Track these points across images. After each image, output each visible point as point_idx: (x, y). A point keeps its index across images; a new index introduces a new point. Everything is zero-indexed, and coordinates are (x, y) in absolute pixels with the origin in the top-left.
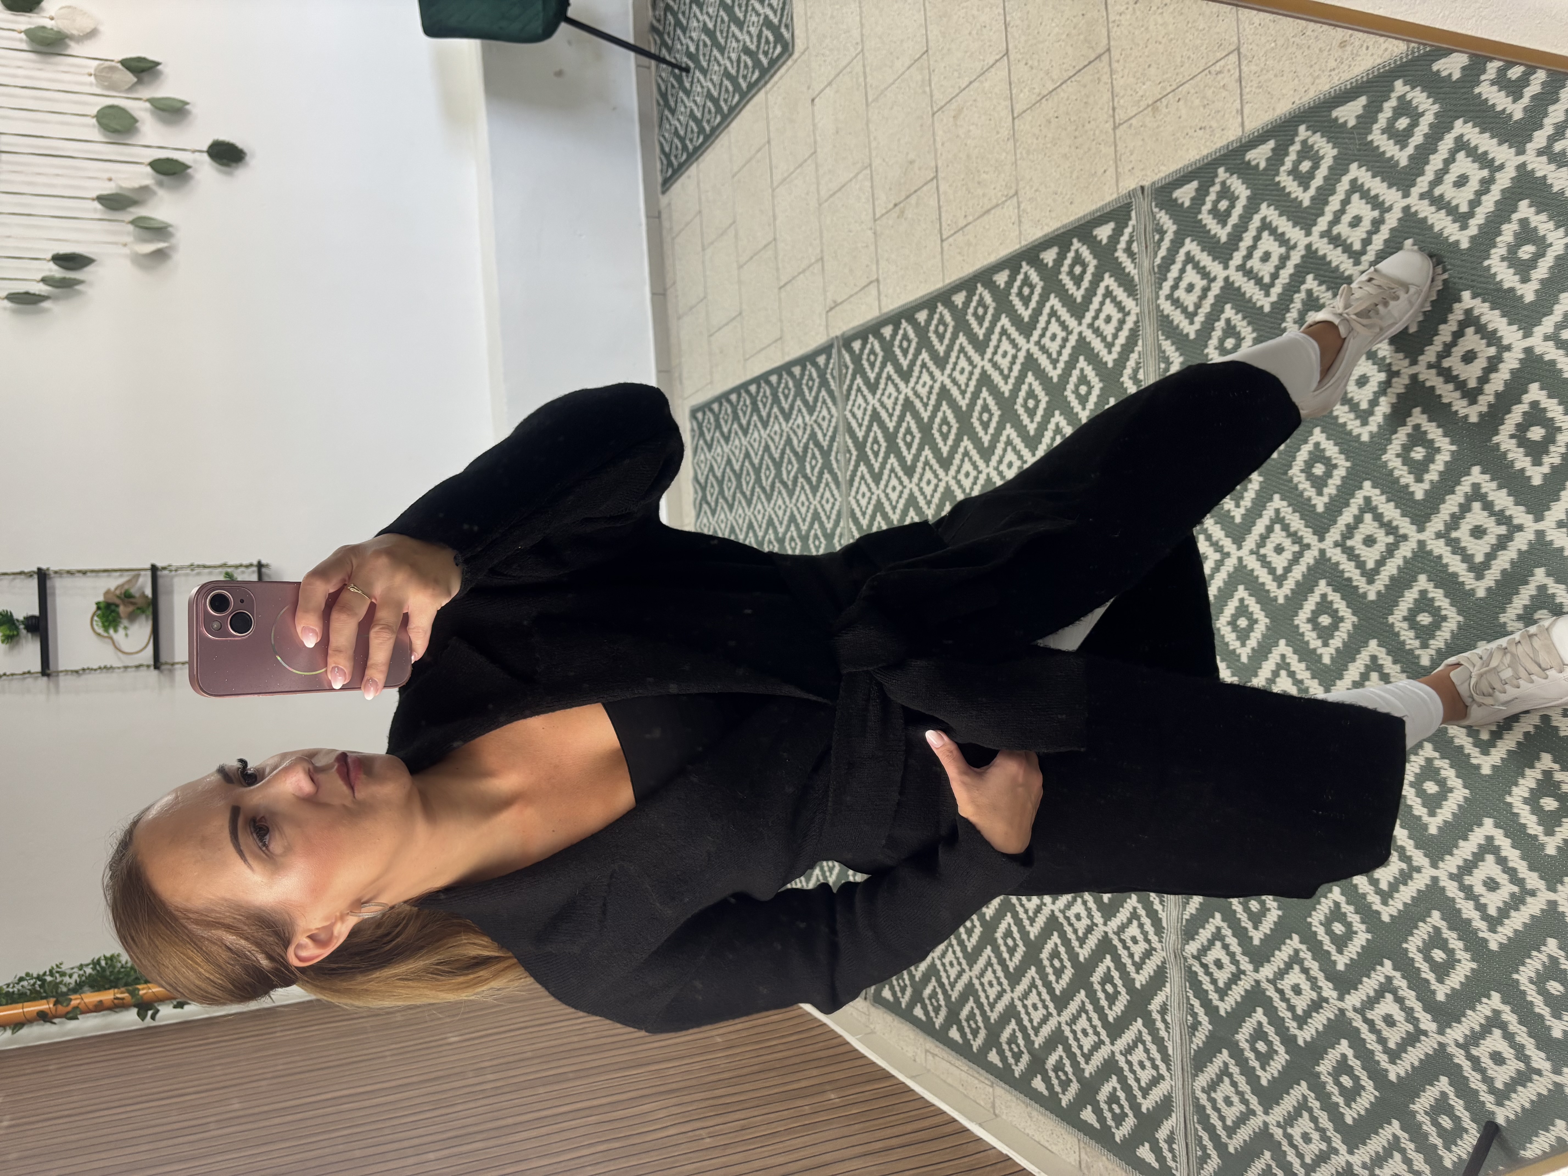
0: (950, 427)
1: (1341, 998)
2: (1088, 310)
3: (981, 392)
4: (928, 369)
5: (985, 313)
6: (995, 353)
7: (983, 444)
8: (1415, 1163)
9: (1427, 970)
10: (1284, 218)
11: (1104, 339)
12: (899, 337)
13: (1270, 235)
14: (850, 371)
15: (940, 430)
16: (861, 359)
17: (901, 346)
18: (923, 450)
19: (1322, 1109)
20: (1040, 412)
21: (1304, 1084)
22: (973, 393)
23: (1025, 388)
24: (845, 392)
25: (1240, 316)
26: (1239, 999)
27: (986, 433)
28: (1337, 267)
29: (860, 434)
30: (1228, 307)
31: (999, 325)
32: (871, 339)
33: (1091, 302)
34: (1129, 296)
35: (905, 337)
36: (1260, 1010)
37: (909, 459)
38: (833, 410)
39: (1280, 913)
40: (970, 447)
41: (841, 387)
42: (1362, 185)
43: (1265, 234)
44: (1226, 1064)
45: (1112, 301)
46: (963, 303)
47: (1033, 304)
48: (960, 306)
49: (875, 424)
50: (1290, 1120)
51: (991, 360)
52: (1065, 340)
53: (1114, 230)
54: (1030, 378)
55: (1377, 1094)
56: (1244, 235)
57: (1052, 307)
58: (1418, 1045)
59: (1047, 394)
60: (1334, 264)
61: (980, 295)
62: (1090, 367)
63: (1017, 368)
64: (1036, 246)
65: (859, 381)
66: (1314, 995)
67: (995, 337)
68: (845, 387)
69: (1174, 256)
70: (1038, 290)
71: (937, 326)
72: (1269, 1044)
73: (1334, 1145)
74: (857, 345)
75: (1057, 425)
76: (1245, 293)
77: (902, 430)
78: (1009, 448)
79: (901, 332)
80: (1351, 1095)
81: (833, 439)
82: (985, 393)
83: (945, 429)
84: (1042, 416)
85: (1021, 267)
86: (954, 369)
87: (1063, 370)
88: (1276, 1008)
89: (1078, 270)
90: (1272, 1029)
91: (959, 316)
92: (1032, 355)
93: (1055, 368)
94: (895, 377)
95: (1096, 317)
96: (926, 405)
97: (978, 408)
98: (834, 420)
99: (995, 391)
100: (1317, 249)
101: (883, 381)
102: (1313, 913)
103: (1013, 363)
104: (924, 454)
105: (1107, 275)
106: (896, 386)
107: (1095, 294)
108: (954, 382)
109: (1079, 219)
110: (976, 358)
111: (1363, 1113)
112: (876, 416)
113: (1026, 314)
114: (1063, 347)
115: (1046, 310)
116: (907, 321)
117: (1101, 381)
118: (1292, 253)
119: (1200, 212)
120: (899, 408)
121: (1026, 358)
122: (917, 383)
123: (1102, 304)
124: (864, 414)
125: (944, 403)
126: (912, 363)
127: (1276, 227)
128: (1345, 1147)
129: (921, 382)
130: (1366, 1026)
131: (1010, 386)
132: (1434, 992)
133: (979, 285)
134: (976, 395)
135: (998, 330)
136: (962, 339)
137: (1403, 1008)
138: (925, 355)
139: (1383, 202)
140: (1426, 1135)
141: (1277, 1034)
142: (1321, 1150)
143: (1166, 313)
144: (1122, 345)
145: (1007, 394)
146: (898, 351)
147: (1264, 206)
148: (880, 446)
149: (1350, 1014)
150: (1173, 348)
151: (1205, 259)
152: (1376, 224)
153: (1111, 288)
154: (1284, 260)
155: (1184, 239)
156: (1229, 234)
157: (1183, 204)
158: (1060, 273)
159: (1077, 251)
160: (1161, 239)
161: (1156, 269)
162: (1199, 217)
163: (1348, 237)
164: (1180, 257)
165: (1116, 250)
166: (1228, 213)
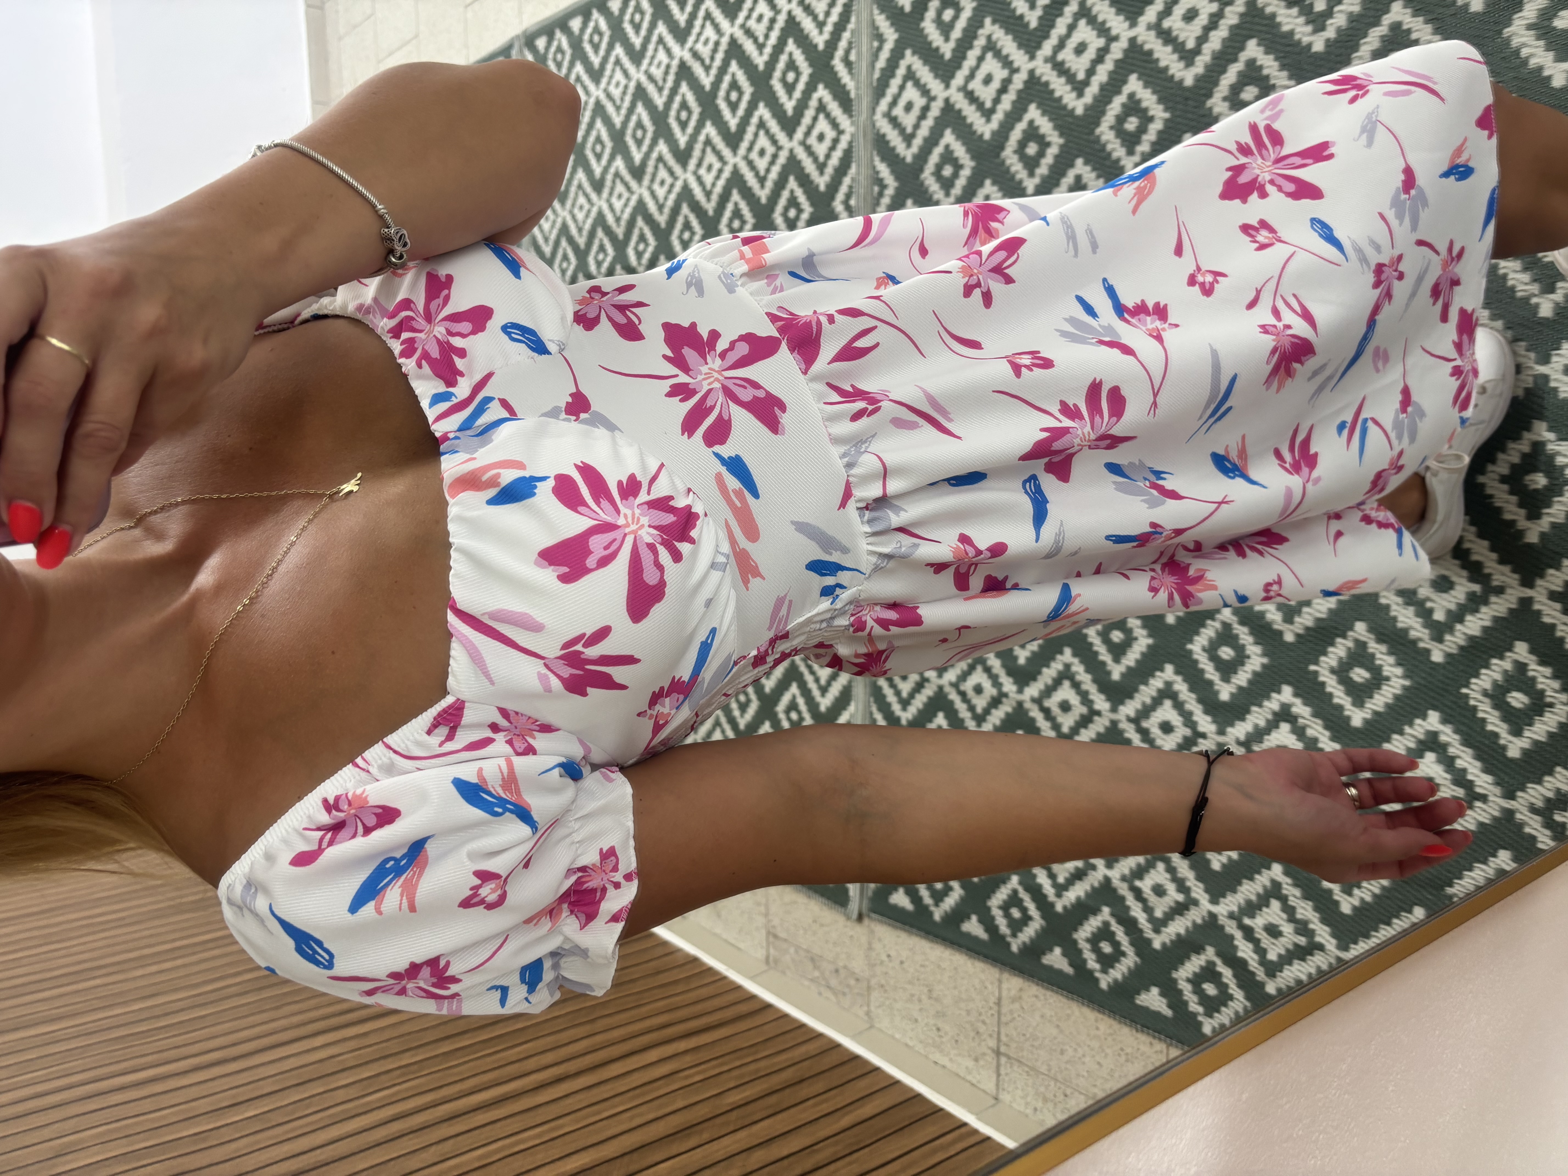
0: (645, 131)
1: (1020, 691)
3: (679, 87)
4: (622, 67)
6: (697, 41)
7: (680, 146)
9: (1105, 652)
11: (815, 18)
12: (589, 31)
15: (634, 136)
17: (591, 41)
18: (614, 159)
22: (670, 89)
23: (727, 79)
26: (921, 707)
27: (684, 134)
32: (558, 34)
35: (597, 30)
36: (940, 715)
37: (598, 171)
40: (666, 151)
51: (691, 50)
52: (773, 21)
54: (734, 67)
58: (1091, 725)
59: (751, 85)
62: (799, 51)
63: (719, 56)
66: (995, 692)
67: (698, 23)
71: (633, 15)
74: (541, 43)
75: (761, 118)
77: (590, 136)
78: (709, 149)
79: (592, 24)
82: (684, 88)
83: (639, 133)
84: (746, 109)
86: (650, 63)
87: (771, 55)
88: (957, 711)
92: (736, 40)
93: (761, 54)
94: (583, 74)
97: (676, 106)
99: (695, 85)
103: (715, 50)
104: (615, 164)
108: (651, 78)
110: (675, 48)
114: (770, 28)
117: (811, 65)
121: (729, 44)
131: (711, 78)
132: (1110, 673)
134: (674, 91)
136: (661, 28)
144: (835, 24)
145: (708, 87)
146: (588, 47)
150: (888, 23)
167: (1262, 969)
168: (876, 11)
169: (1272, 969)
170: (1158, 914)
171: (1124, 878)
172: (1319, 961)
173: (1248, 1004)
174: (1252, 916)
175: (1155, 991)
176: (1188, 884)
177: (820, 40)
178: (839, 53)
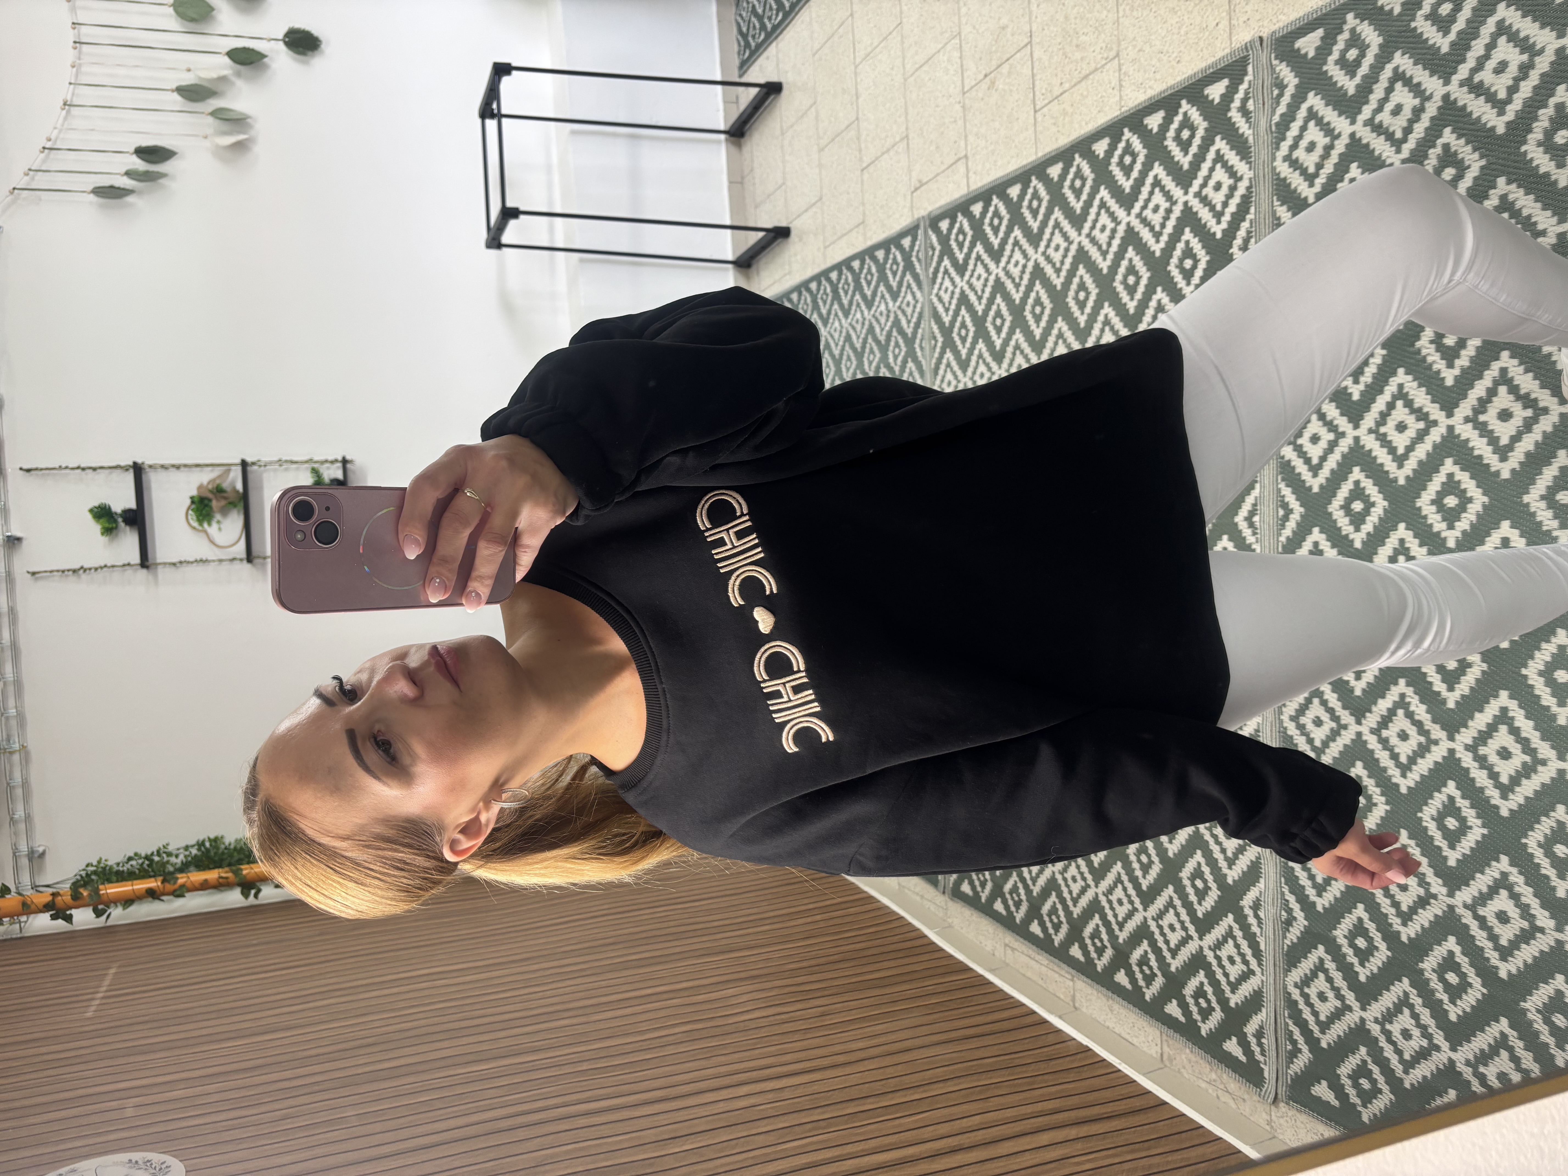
0: (1043, 308)
1: (1451, 894)
2: (1196, 178)
3: (1077, 269)
4: (1020, 248)
5: (1083, 185)
6: (1093, 227)
7: (1079, 324)
8: (1523, 1061)
9: (1548, 866)
10: (1420, 67)
11: (1212, 208)
12: (989, 215)
13: (1404, 86)
14: (937, 253)
15: (1033, 312)
16: (949, 239)
17: (991, 224)
18: (1014, 333)
19: (1425, 1005)
20: (1141, 289)
21: (1406, 981)
22: (1068, 271)
23: (1124, 263)
24: (931, 275)
26: (1338, 895)
27: (1082, 313)
28: (1479, 118)
29: (947, 319)
30: (1354, 165)
31: (1098, 197)
32: (960, 217)
33: (1199, 168)
34: (1241, 160)
35: (996, 214)
36: (1361, 906)
37: (998, 343)
38: (918, 295)
39: (1388, 808)
40: (1065, 328)
41: (927, 270)
42: (1510, 25)
43: (1398, 85)
44: (1321, 960)
45: (1223, 167)
46: (1060, 176)
47: (1135, 174)
48: (1056, 179)
49: (963, 308)
50: (1389, 1016)
51: (1088, 235)
52: (1169, 211)
53: (1227, 87)
54: (1131, 253)
55: (1485, 991)
56: (1375, 87)
57: (1156, 177)
58: (1533, 942)
59: (1148, 270)
60: (1475, 116)
61: (1078, 166)
62: (1197, 239)
63: (1116, 242)
64: (1139, 111)
65: (946, 262)
66: (1421, 892)
67: (1093, 211)
68: (931, 270)
69: (1295, 111)
70: (1141, 159)
71: (1031, 202)
72: (1369, 940)
73: (1435, 1041)
74: (944, 225)
75: (1159, 301)
76: (1373, 150)
77: (992, 313)
78: (1107, 329)
79: (992, 209)
80: (1456, 993)
81: (917, 325)
82: (1081, 271)
83: (1038, 310)
84: (1144, 293)
85: (1122, 134)
86: (1048, 246)
87: (1167, 243)
88: (1379, 904)
89: (1186, 134)
90: (1374, 925)
91: (1054, 189)
92: (1133, 228)
93: (1158, 241)
94: (985, 257)
95: (1204, 185)
96: (1017, 286)
97: (1074, 287)
98: (919, 306)
99: (1093, 268)
100: (1456, 100)
101: (972, 262)
102: (1425, 808)
103: (1112, 237)
104: (1015, 337)
105: (1218, 138)
106: (986, 266)
107: (1204, 160)
108: (1048, 259)
109: (1190, 77)
110: (1072, 233)
111: (1468, 1010)
112: (964, 299)
113: (1127, 185)
114: (1166, 218)
115: (1149, 180)
116: (998, 197)
117: (1207, 253)
118: (1427, 105)
119: (1324, 63)
120: (988, 290)
121: (1126, 231)
122: (1008, 262)
123: (1212, 170)
124: (952, 298)
125: (1037, 282)
126: (1004, 242)
127: (1411, 77)
128: (1448, 1044)
129: (1013, 261)
130: (1476, 923)
131: (1108, 262)
132: (1554, 889)
133: (1077, 156)
134: (1072, 273)
135: (1096, 203)
136: (1058, 214)
137: (1519, 904)
138: (1017, 233)
139: (1534, 44)
140: (1537, 1034)
141: (1378, 930)
142: (1421, 1046)
144: (1233, 214)
145: (1105, 271)
146: (988, 230)
147: (1398, 54)
148: (968, 331)
149: (1460, 910)
151: (1329, 115)
152: (1525, 70)
153: (1222, 152)
154: (1418, 112)
155: (1306, 93)
156: (1358, 86)
157: (1306, 54)
158: (1165, 139)
159: (1185, 114)
160: (1281, 95)
161: (1274, 128)
162: (1325, 68)
163: (1492, 85)
164: (1302, 113)
165: (1229, 110)
166: (1357, 63)
168: (1276, 203)
177: (1218, 230)
178: (1238, 242)
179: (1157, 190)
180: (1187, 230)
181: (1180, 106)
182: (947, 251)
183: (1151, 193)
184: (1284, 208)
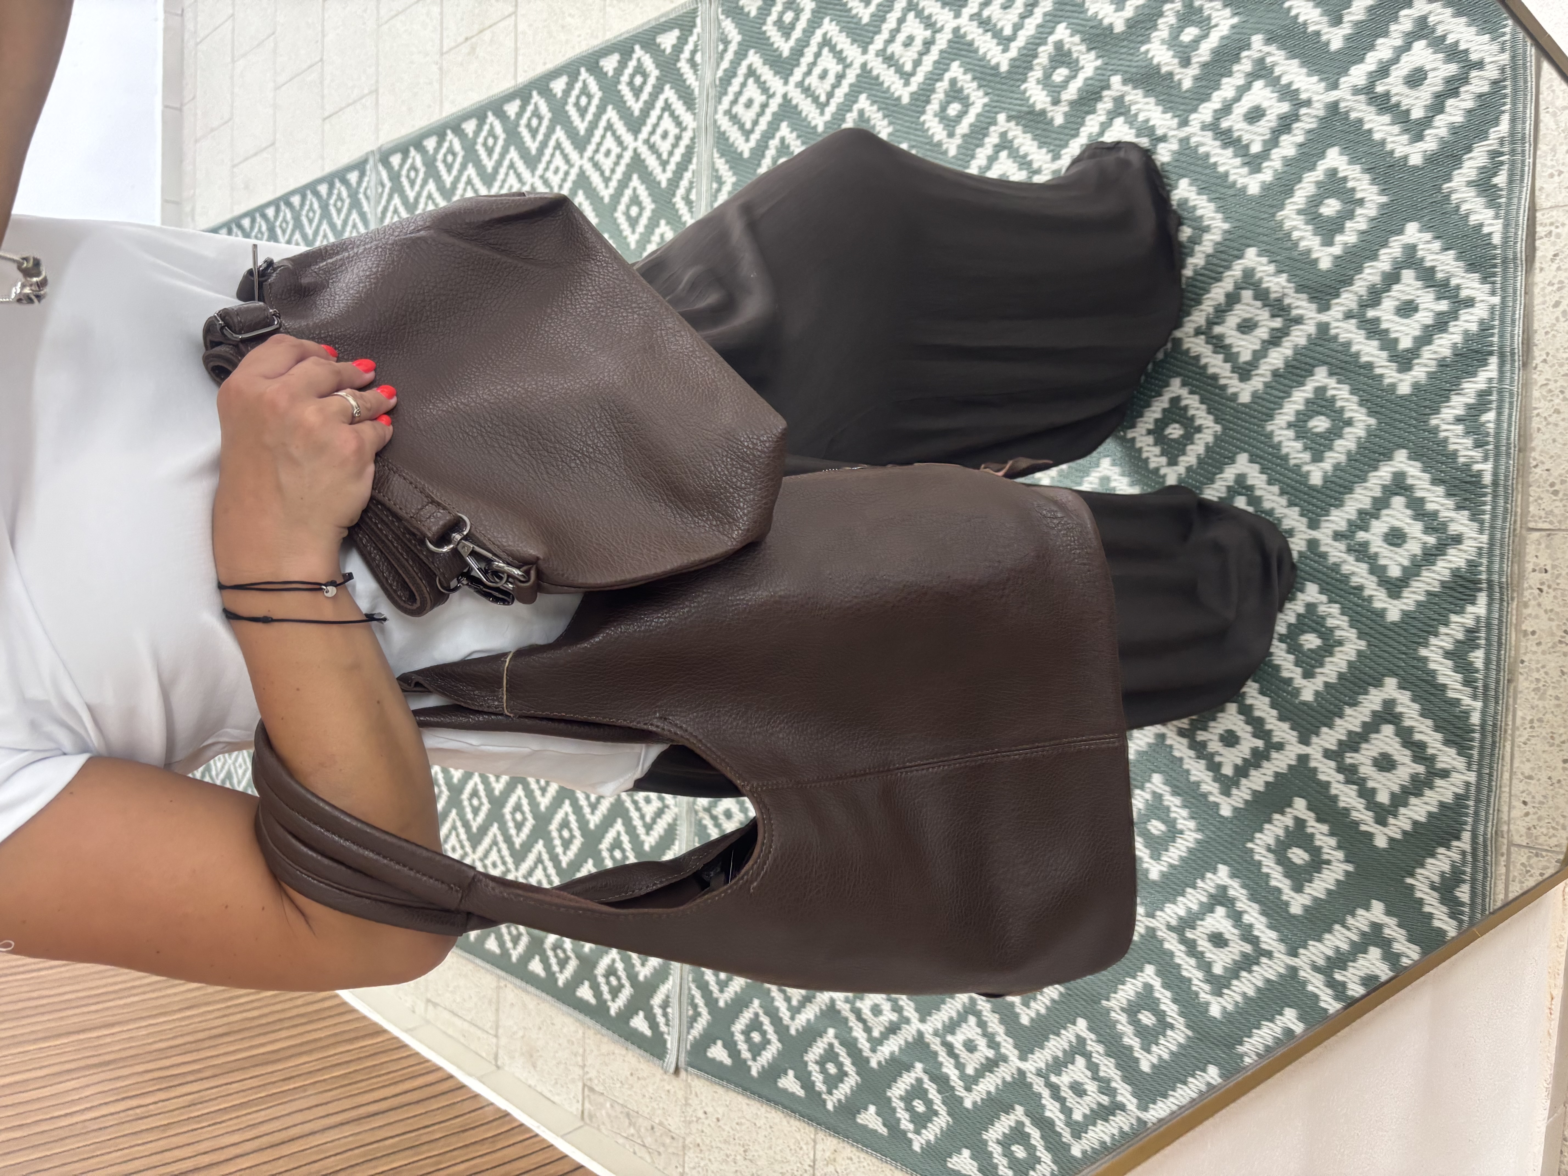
2: (645, 125)
4: (473, 187)
5: (540, 124)
6: (546, 169)
10: (844, 34)
11: (659, 156)
13: (830, 52)
14: (387, 190)
16: (400, 176)
17: (444, 161)
24: (380, 215)
25: (794, 135)
28: (889, 87)
30: (784, 125)
31: (554, 137)
32: (413, 152)
33: (648, 115)
34: (687, 110)
35: (451, 151)
41: (375, 206)
43: (826, 50)
45: (670, 116)
46: (517, 114)
47: (589, 117)
48: (512, 117)
51: (541, 178)
52: (620, 157)
53: (677, 38)
54: (581, 198)
56: (806, 50)
57: (608, 121)
59: (597, 216)
60: (886, 85)
61: (536, 104)
62: (643, 187)
63: (568, 186)
64: (596, 52)
65: (396, 200)
67: (548, 152)
68: (380, 207)
69: (736, 68)
70: (596, 101)
71: (486, 139)
74: (396, 160)
76: (801, 112)
79: (446, 145)
85: (580, 74)
86: (501, 188)
87: (616, 189)
89: (638, 80)
91: (511, 127)
92: (585, 172)
93: (607, 187)
94: (437, 196)
95: (653, 132)
100: (871, 69)
101: (422, 200)
103: (564, 181)
105: (667, 87)
107: (653, 108)
109: (643, 25)
110: (526, 175)
113: (582, 127)
114: (617, 164)
115: (603, 124)
116: (453, 132)
117: (654, 201)
118: (848, 72)
119: (764, 23)
121: (578, 176)
123: (660, 118)
126: (457, 179)
127: (836, 44)
133: (534, 93)
135: (552, 143)
136: (512, 153)
138: (471, 172)
139: (936, 22)
143: (722, 129)
144: (678, 164)
146: (441, 167)
147: (827, 20)
150: (727, 167)
151: (766, 74)
152: (928, 44)
153: (670, 101)
154: (840, 77)
155: (747, 51)
156: (792, 49)
157: (749, 13)
158: (619, 82)
159: (639, 60)
160: (725, 50)
161: (717, 82)
162: (764, 28)
163: (901, 57)
164: (742, 70)
165: (678, 60)
166: (792, 26)
167: (1068, 1130)
168: (716, 155)
169: (1078, 1130)
170: (970, 1071)
171: (936, 1033)
172: (1120, 1122)
173: (1055, 1168)
174: (1059, 1074)
175: (966, 1153)
176: (998, 1039)
178: (681, 192)
179: (609, 134)
180: (635, 177)
181: (632, 51)
182: (397, 188)
183: (603, 137)
184: (723, 160)
